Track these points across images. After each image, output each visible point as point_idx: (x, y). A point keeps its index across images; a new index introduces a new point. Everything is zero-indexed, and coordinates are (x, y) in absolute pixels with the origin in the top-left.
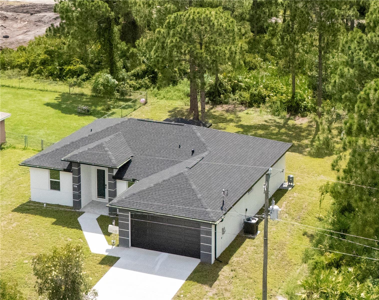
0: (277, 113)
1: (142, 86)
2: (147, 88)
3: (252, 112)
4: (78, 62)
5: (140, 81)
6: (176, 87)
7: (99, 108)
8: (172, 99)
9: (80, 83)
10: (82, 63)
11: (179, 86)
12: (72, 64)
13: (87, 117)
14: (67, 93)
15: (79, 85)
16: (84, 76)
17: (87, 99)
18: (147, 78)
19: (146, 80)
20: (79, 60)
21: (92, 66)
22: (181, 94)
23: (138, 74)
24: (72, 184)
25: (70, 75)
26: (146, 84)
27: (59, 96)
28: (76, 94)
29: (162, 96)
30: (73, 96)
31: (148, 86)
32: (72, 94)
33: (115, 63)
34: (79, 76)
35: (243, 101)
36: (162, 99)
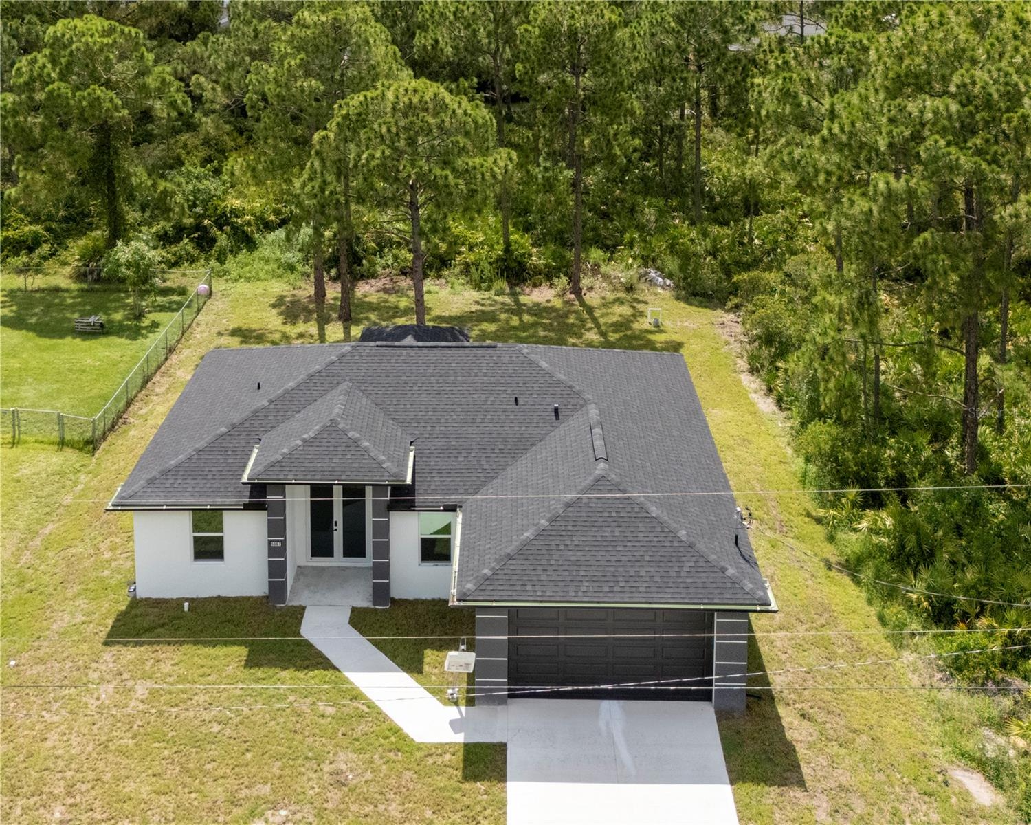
0: (484, 285)
1: (181, 258)
2: (193, 260)
3: (437, 288)
4: (22, 221)
5: (174, 248)
6: (256, 254)
7: (118, 316)
8: (259, 279)
9: (39, 265)
10: (31, 223)
11: (264, 251)
12: (9, 225)
13: (104, 340)
14: (19, 290)
15: (38, 269)
16: (45, 248)
17: (74, 298)
18: (186, 240)
19: (186, 245)
20: (22, 216)
21: (54, 226)
22: (274, 266)
23: (166, 233)
24: (265, 539)
25: (9, 251)
26: (188, 254)
27: (5, 299)
28: (40, 290)
29: (234, 274)
30: (38, 295)
31: (192, 256)
32: (32, 291)
33: (123, 218)
34: (31, 250)
35: (404, 268)
36: (236, 281)
